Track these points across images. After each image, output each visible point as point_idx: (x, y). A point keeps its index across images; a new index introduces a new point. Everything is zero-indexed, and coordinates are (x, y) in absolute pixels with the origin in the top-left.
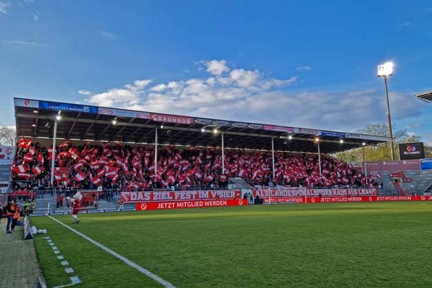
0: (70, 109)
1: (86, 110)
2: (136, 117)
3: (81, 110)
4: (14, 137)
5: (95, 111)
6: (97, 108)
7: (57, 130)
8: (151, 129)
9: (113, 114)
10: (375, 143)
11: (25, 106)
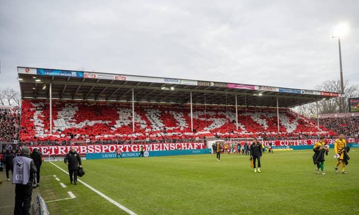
0: (62, 74)
1: (74, 74)
2: (115, 79)
3: (70, 75)
4: (20, 97)
5: (81, 75)
6: (83, 72)
7: (52, 91)
8: (129, 89)
9: (96, 78)
10: (328, 98)
11: (26, 73)
